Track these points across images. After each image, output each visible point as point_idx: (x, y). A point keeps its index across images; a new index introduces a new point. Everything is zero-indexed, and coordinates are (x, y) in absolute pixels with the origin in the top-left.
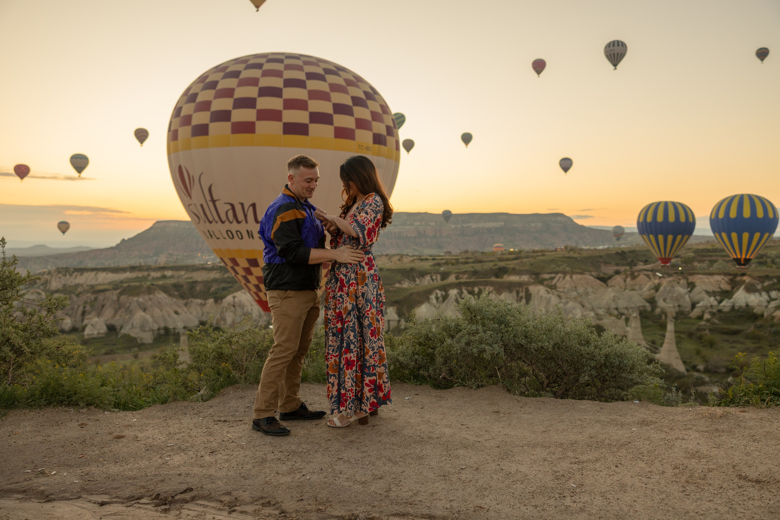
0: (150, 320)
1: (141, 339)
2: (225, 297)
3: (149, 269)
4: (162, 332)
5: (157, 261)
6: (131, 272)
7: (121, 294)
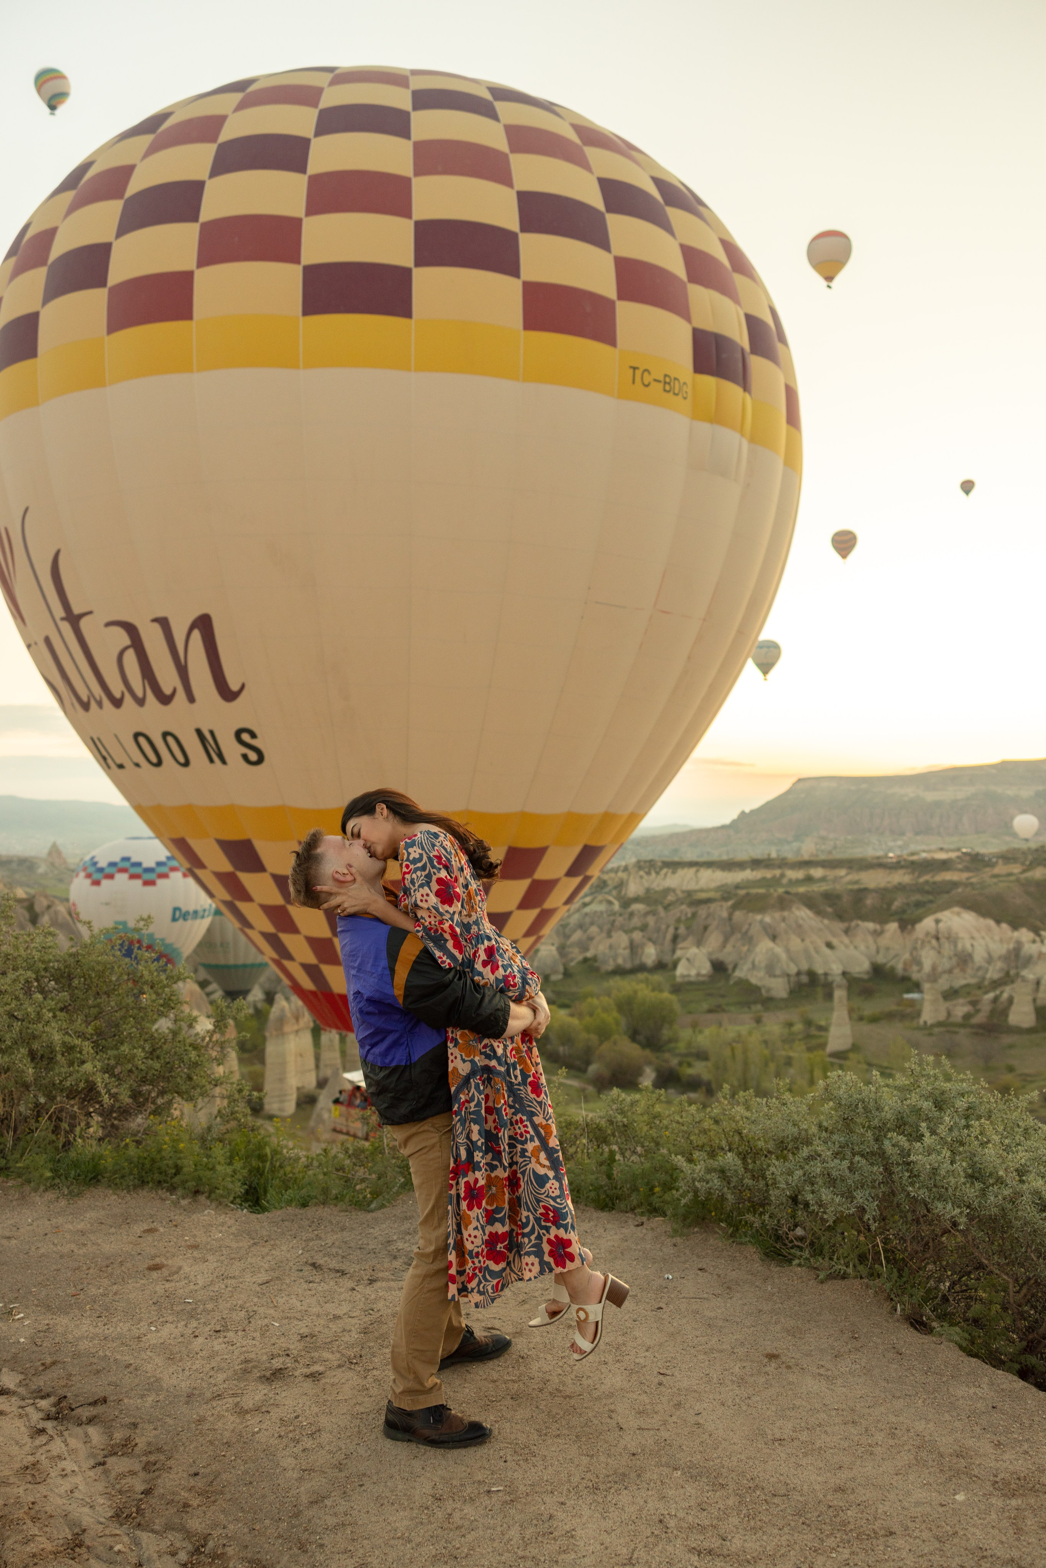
0: (783, 956)
1: (769, 990)
2: (919, 919)
3: (783, 864)
4: (805, 979)
5: (798, 851)
6: (752, 870)
7: (735, 907)
